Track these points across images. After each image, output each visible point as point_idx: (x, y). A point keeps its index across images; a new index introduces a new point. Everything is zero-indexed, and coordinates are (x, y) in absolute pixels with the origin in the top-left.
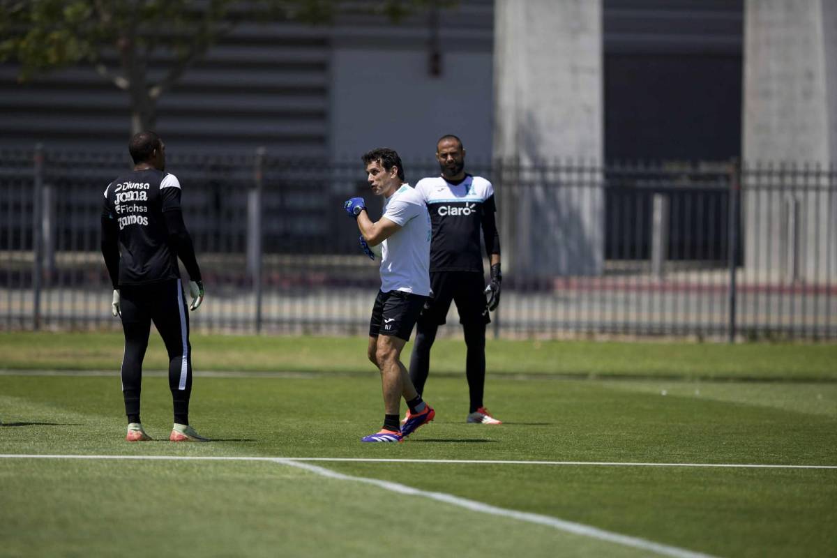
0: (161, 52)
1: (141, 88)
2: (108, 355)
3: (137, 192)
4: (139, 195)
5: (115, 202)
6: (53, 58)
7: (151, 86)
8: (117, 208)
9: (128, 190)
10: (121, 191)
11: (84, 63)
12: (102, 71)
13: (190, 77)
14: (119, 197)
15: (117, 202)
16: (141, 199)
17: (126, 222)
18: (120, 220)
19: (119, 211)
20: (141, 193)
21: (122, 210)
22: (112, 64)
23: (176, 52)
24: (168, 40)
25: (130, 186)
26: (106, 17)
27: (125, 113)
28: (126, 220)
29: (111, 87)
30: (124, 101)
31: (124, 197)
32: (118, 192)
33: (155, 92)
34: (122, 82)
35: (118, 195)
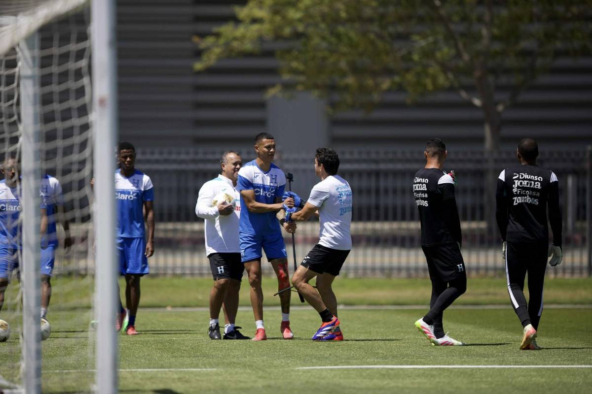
0: (503, 80)
1: (490, 105)
2: (495, 294)
3: (533, 182)
4: (535, 185)
5: (514, 186)
6: (430, 87)
7: (496, 104)
8: (515, 190)
9: (524, 179)
10: (518, 179)
11: (451, 89)
12: (464, 95)
13: (525, 97)
14: (517, 183)
15: (515, 186)
16: (536, 187)
17: (520, 200)
18: (515, 198)
19: (515, 192)
20: (536, 183)
21: (518, 192)
22: (470, 89)
23: (515, 79)
24: (507, 71)
25: (526, 176)
26: (466, 57)
27: (480, 123)
28: (520, 199)
29: (470, 105)
30: (479, 115)
31: (521, 183)
32: (516, 179)
33: (500, 108)
34: (477, 102)
35: (516, 181)
